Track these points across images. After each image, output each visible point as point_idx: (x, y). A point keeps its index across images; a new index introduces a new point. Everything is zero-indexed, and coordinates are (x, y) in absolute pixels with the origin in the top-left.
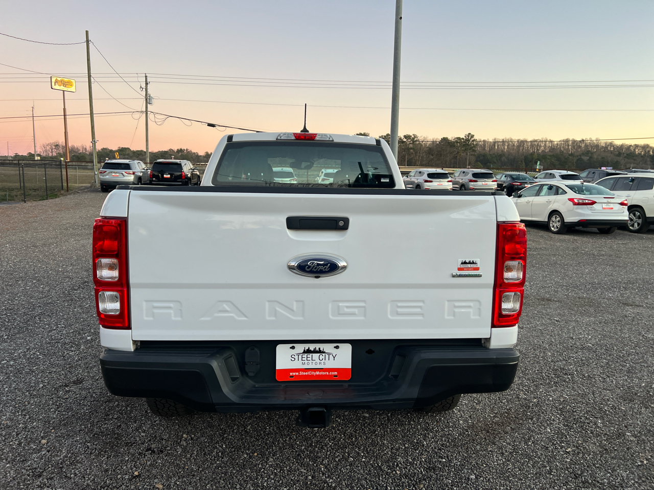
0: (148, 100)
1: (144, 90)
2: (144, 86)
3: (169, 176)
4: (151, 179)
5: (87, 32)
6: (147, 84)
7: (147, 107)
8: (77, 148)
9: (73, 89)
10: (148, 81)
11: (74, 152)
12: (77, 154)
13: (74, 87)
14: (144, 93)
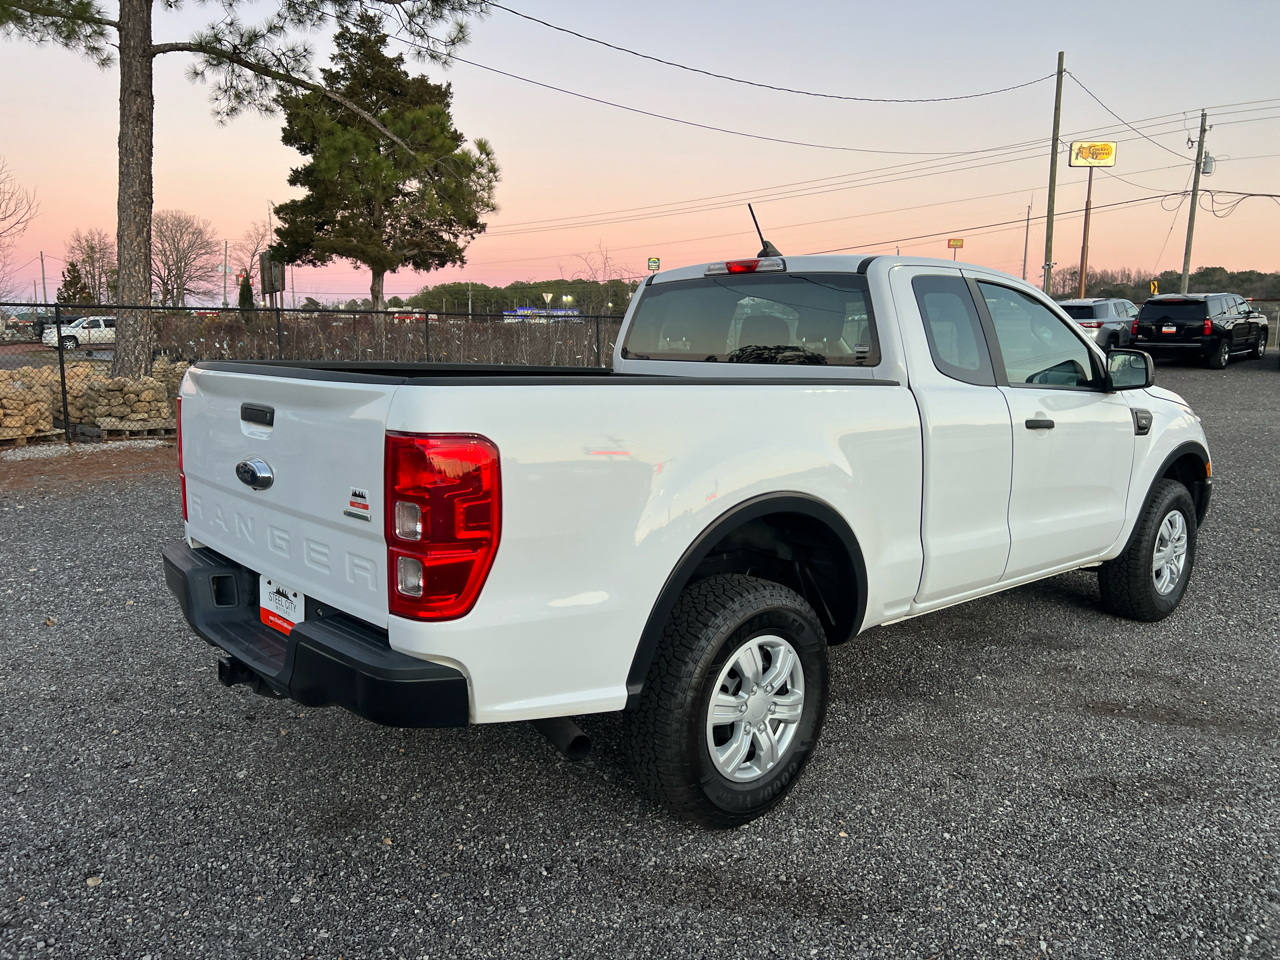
0: (1202, 165)
1: (1196, 145)
2: (1195, 136)
3: (1174, 329)
4: (1134, 337)
5: (1061, 55)
6: (1203, 131)
7: (1196, 182)
8: (1112, 276)
9: (1109, 161)
10: (1208, 123)
11: (1105, 283)
12: (1111, 288)
13: (1113, 156)
14: (1195, 151)
